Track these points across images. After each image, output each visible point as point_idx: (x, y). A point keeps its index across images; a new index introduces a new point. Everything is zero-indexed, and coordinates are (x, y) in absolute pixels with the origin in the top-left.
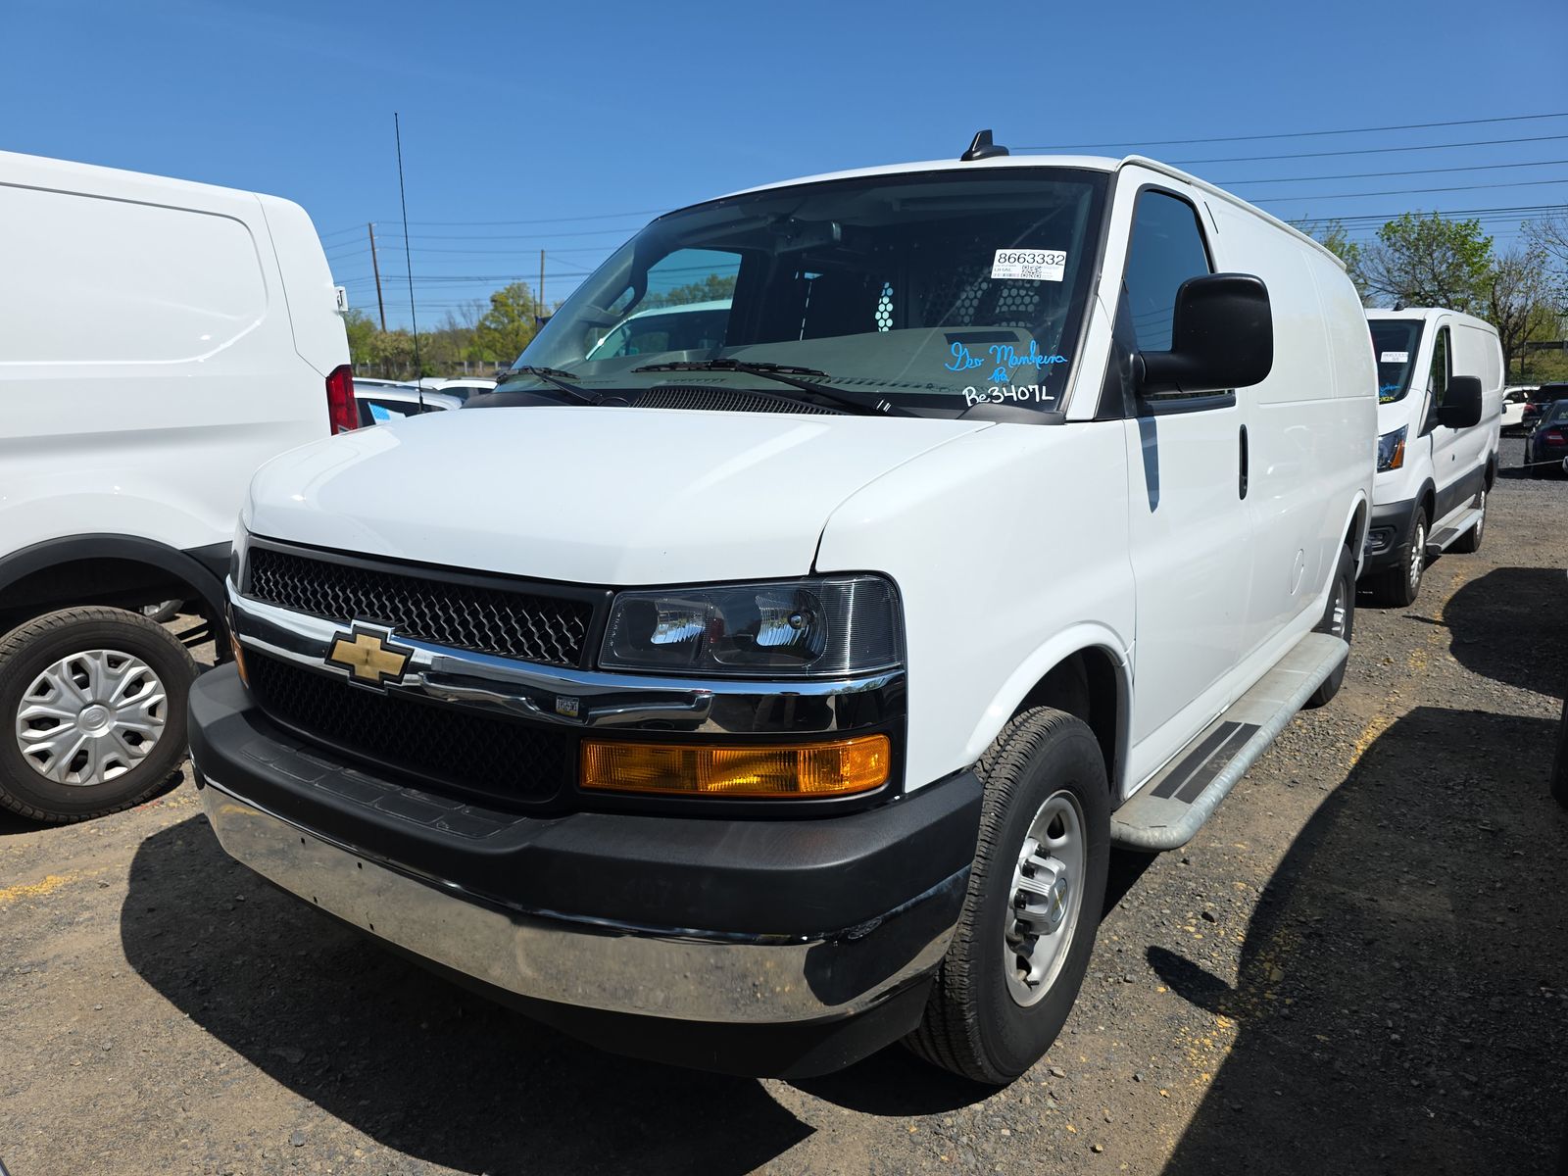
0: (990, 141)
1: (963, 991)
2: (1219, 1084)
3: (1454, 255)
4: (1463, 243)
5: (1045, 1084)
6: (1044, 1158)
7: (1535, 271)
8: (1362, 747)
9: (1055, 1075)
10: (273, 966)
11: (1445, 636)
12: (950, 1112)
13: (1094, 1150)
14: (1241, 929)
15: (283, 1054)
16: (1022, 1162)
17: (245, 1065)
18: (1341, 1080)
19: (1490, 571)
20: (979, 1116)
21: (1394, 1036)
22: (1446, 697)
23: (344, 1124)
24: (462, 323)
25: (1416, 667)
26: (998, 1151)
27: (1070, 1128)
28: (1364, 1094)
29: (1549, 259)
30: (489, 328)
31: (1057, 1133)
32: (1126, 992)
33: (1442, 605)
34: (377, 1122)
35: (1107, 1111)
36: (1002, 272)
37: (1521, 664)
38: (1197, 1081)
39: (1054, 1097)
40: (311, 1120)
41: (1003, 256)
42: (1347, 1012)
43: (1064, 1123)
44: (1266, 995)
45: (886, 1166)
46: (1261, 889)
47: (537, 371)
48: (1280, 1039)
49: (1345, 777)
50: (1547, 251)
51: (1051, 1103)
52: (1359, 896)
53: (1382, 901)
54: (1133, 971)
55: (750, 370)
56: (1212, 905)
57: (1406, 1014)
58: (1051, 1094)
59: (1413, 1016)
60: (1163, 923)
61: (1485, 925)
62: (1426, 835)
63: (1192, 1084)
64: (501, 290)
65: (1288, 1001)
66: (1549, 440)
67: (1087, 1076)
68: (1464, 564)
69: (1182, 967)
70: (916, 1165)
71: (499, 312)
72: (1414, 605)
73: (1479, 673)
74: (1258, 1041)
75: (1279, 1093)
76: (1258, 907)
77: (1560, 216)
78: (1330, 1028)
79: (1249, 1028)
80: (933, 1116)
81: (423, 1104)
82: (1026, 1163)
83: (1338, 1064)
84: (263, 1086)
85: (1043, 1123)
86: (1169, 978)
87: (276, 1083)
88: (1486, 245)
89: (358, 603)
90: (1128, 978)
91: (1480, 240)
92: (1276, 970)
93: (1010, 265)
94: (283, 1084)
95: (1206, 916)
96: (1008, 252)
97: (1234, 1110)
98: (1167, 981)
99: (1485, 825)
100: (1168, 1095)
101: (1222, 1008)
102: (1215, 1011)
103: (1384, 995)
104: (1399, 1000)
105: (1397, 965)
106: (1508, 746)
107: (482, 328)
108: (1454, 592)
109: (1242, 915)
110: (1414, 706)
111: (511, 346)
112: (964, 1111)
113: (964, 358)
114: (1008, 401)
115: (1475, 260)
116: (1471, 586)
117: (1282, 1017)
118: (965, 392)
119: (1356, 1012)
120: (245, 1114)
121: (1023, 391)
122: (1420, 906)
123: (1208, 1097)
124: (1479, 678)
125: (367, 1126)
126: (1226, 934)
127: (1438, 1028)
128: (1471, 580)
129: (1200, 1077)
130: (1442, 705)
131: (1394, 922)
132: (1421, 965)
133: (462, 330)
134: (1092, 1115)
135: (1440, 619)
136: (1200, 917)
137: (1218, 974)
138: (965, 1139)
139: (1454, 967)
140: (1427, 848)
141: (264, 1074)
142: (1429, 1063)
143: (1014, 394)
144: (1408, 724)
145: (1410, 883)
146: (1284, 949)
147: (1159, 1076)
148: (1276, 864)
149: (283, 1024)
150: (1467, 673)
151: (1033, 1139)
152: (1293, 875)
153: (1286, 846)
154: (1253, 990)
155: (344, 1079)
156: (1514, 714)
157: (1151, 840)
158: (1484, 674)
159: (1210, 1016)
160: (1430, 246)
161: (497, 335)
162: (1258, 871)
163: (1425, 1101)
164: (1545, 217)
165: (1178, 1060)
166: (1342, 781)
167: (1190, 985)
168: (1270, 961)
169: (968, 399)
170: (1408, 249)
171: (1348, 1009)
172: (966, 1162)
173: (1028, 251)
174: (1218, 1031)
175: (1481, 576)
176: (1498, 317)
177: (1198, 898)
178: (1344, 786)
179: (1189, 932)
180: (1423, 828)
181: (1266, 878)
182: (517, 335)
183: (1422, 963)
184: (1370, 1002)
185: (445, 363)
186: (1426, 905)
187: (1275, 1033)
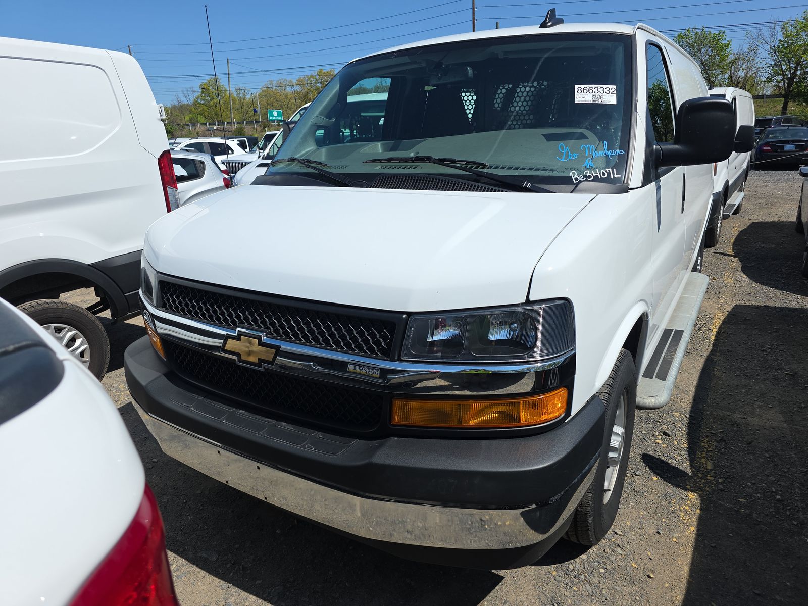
0: (555, 15)
1: (588, 508)
2: (700, 533)
3: (712, 50)
4: (717, 44)
5: (614, 540)
6: (625, 584)
7: (751, 58)
8: (715, 330)
9: (618, 534)
10: (185, 501)
11: (737, 263)
12: (571, 561)
13: (649, 577)
14: (684, 439)
15: (206, 556)
16: (615, 587)
17: (187, 564)
18: (758, 524)
19: (749, 224)
20: (586, 563)
21: (778, 497)
22: (748, 298)
23: (251, 596)
24: (184, 101)
25: (728, 282)
26: (601, 582)
27: (634, 565)
28: (772, 531)
29: (759, 52)
30: (200, 103)
31: (628, 568)
32: (638, 482)
33: (731, 245)
34: (269, 593)
35: (649, 553)
36: (580, 99)
37: (779, 277)
38: (689, 532)
39: (620, 547)
40: (233, 595)
41: (580, 89)
42: (750, 484)
43: (629, 562)
44: (708, 478)
45: (546, 596)
46: (688, 416)
47: (302, 161)
48: (722, 503)
49: (711, 348)
50: (758, 47)
51: (620, 551)
52: (737, 416)
53: (749, 418)
54: (638, 469)
55: (440, 162)
56: (666, 427)
57: (779, 483)
58: (618, 545)
59: (783, 484)
60: (644, 439)
61: (803, 428)
62: (760, 378)
63: (687, 534)
64: (205, 81)
65: (720, 481)
66: (763, 150)
67: (633, 533)
68: (735, 221)
69: (662, 465)
70: (562, 594)
71: (205, 95)
72: (717, 246)
73: (760, 283)
74: (712, 505)
75: (731, 535)
76: (689, 426)
77: (766, 28)
78: (745, 494)
79: (705, 498)
80: (563, 564)
81: (291, 580)
82: (617, 587)
83: (755, 515)
84: (200, 576)
85: (620, 563)
86: (657, 471)
87: (207, 574)
88: (728, 45)
89: (238, 317)
90: (637, 474)
91: (725, 42)
92: (708, 463)
93: (584, 94)
94: (211, 574)
95: (665, 433)
96: (582, 86)
97: (712, 547)
98: (657, 474)
99: (787, 371)
100: (677, 541)
101: (688, 487)
102: (686, 490)
103: (765, 473)
104: (773, 475)
105: (767, 455)
106: (786, 325)
107: (196, 103)
108: (735, 238)
109: (682, 431)
110: (734, 305)
111: (213, 113)
112: (578, 559)
113: (567, 153)
114: (596, 179)
115: (722, 53)
116: (742, 233)
117: (720, 490)
118: (571, 174)
119: (754, 484)
120: (195, 594)
121: (603, 172)
122: (768, 420)
123: (697, 540)
124: (761, 286)
125: (264, 596)
126: (678, 443)
127: (797, 490)
128: (741, 230)
129: (689, 529)
130: (747, 303)
131: (758, 430)
132: (778, 454)
133: (184, 104)
134: (642, 557)
135: (732, 253)
136: (662, 434)
137: (680, 467)
138: (582, 577)
139: (795, 454)
140: (762, 386)
141: (198, 569)
142: (798, 510)
143: (599, 174)
144: (733, 315)
145: (760, 407)
146: (709, 450)
147: (670, 530)
148: (691, 401)
149: (201, 537)
150: (754, 284)
151: (617, 573)
152: (701, 406)
153: (693, 390)
154: (701, 476)
155: (244, 569)
156: (783, 306)
157: (651, 404)
158: (763, 284)
159: (685, 493)
160: (700, 46)
161: (205, 107)
162: (683, 405)
163: (802, 533)
164: (758, 28)
165: (676, 520)
166: (710, 350)
167: (669, 475)
168: (704, 457)
169: (573, 178)
170: (689, 48)
171: (750, 483)
172: (587, 591)
173: (594, 86)
174: (690, 500)
175: (745, 227)
176: (732, 83)
177: (658, 423)
178: (712, 353)
179: (658, 443)
180: (758, 375)
181: (688, 409)
182: (216, 107)
183: (779, 453)
184: (760, 478)
185: (178, 124)
186: (771, 419)
187: (719, 500)
